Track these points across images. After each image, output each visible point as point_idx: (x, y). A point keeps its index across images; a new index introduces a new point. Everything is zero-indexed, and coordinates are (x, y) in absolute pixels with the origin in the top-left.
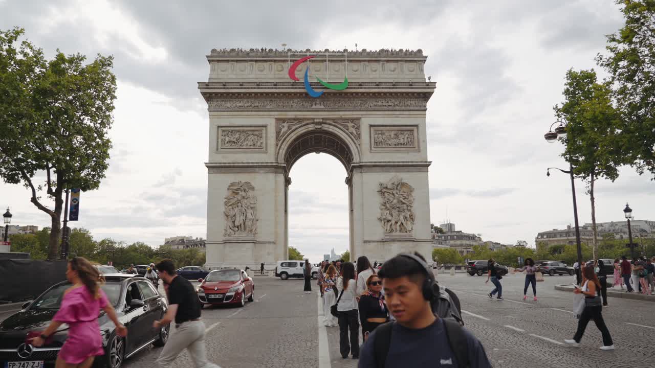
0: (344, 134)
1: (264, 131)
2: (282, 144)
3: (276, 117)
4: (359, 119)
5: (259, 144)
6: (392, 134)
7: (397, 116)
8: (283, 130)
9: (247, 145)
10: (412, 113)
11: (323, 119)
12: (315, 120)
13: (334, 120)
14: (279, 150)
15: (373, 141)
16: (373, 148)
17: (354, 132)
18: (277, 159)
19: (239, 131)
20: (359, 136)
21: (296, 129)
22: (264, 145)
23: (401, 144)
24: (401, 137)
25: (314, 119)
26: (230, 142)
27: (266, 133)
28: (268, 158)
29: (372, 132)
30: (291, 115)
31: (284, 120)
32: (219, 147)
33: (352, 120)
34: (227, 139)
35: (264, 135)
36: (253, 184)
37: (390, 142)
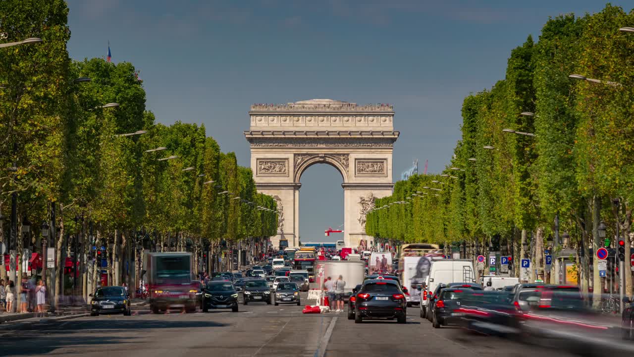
0: (338, 164)
1: (286, 162)
2: (298, 170)
3: (295, 153)
4: (348, 155)
5: (283, 170)
6: (370, 164)
7: (373, 153)
8: (299, 161)
9: (275, 171)
10: (383, 150)
11: (325, 154)
12: (320, 155)
13: (331, 155)
14: (296, 174)
15: (356, 169)
16: (356, 174)
17: (345, 162)
18: (294, 181)
19: (270, 162)
20: (347, 166)
21: (307, 160)
22: (287, 171)
23: (375, 171)
24: (375, 166)
25: (318, 154)
26: (264, 169)
27: (289, 164)
28: (290, 180)
29: (356, 163)
30: (304, 151)
31: (299, 155)
32: (258, 172)
33: (344, 155)
34: (263, 167)
35: (286, 165)
36: (280, 197)
37: (368, 170)
